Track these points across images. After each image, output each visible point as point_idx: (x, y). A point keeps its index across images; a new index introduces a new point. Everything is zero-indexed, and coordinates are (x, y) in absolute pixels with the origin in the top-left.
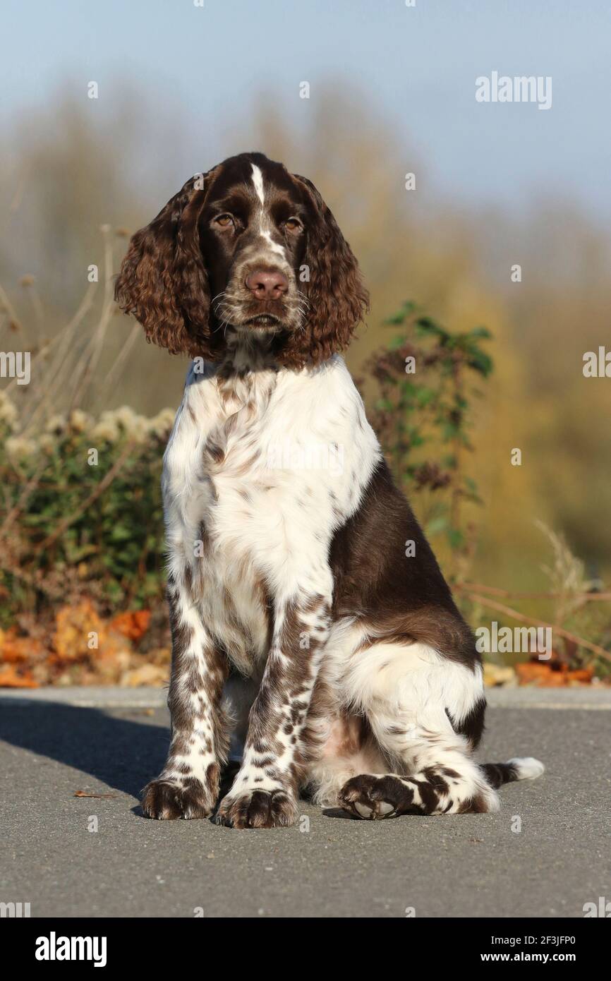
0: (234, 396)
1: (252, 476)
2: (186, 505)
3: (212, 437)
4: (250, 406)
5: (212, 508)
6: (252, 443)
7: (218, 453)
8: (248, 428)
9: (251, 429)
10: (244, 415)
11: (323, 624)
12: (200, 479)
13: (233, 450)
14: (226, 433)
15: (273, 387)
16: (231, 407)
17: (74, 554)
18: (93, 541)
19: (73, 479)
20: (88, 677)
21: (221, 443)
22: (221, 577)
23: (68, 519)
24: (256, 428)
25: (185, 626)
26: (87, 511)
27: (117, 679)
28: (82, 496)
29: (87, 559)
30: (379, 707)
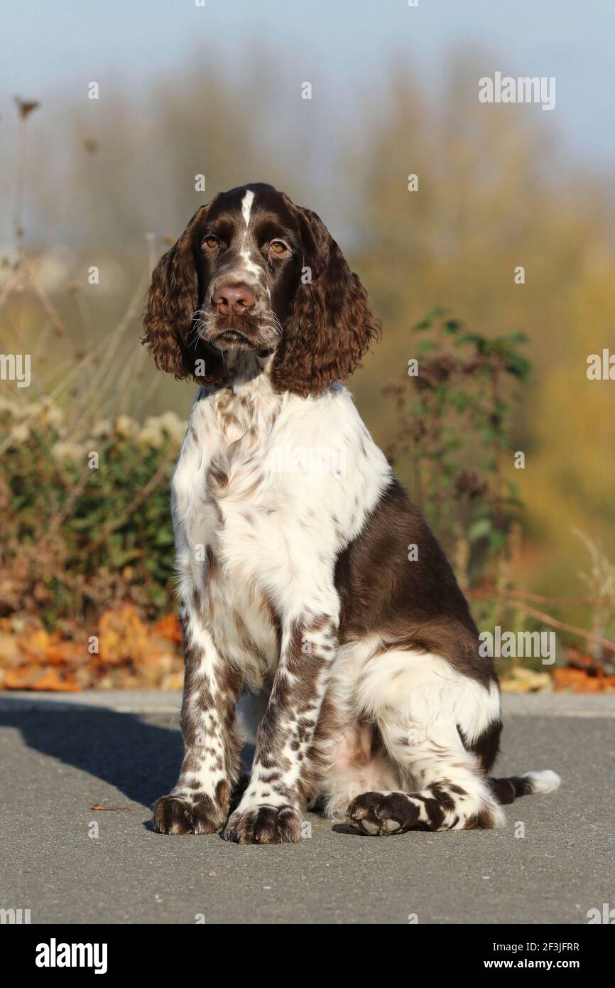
0: (236, 420)
1: (257, 499)
2: (191, 528)
3: (216, 461)
4: (253, 432)
5: (219, 533)
6: (256, 468)
7: (222, 478)
8: (252, 454)
9: (254, 455)
10: (246, 442)
11: (330, 643)
12: (205, 502)
13: (236, 475)
14: (230, 457)
15: (277, 414)
16: (234, 432)
17: (118, 558)
18: (138, 545)
19: (118, 484)
20: (130, 681)
21: (225, 467)
22: (230, 601)
23: (111, 524)
24: (260, 453)
25: (196, 647)
26: (131, 515)
27: (158, 682)
28: (128, 500)
29: (132, 563)
30: (391, 716)
